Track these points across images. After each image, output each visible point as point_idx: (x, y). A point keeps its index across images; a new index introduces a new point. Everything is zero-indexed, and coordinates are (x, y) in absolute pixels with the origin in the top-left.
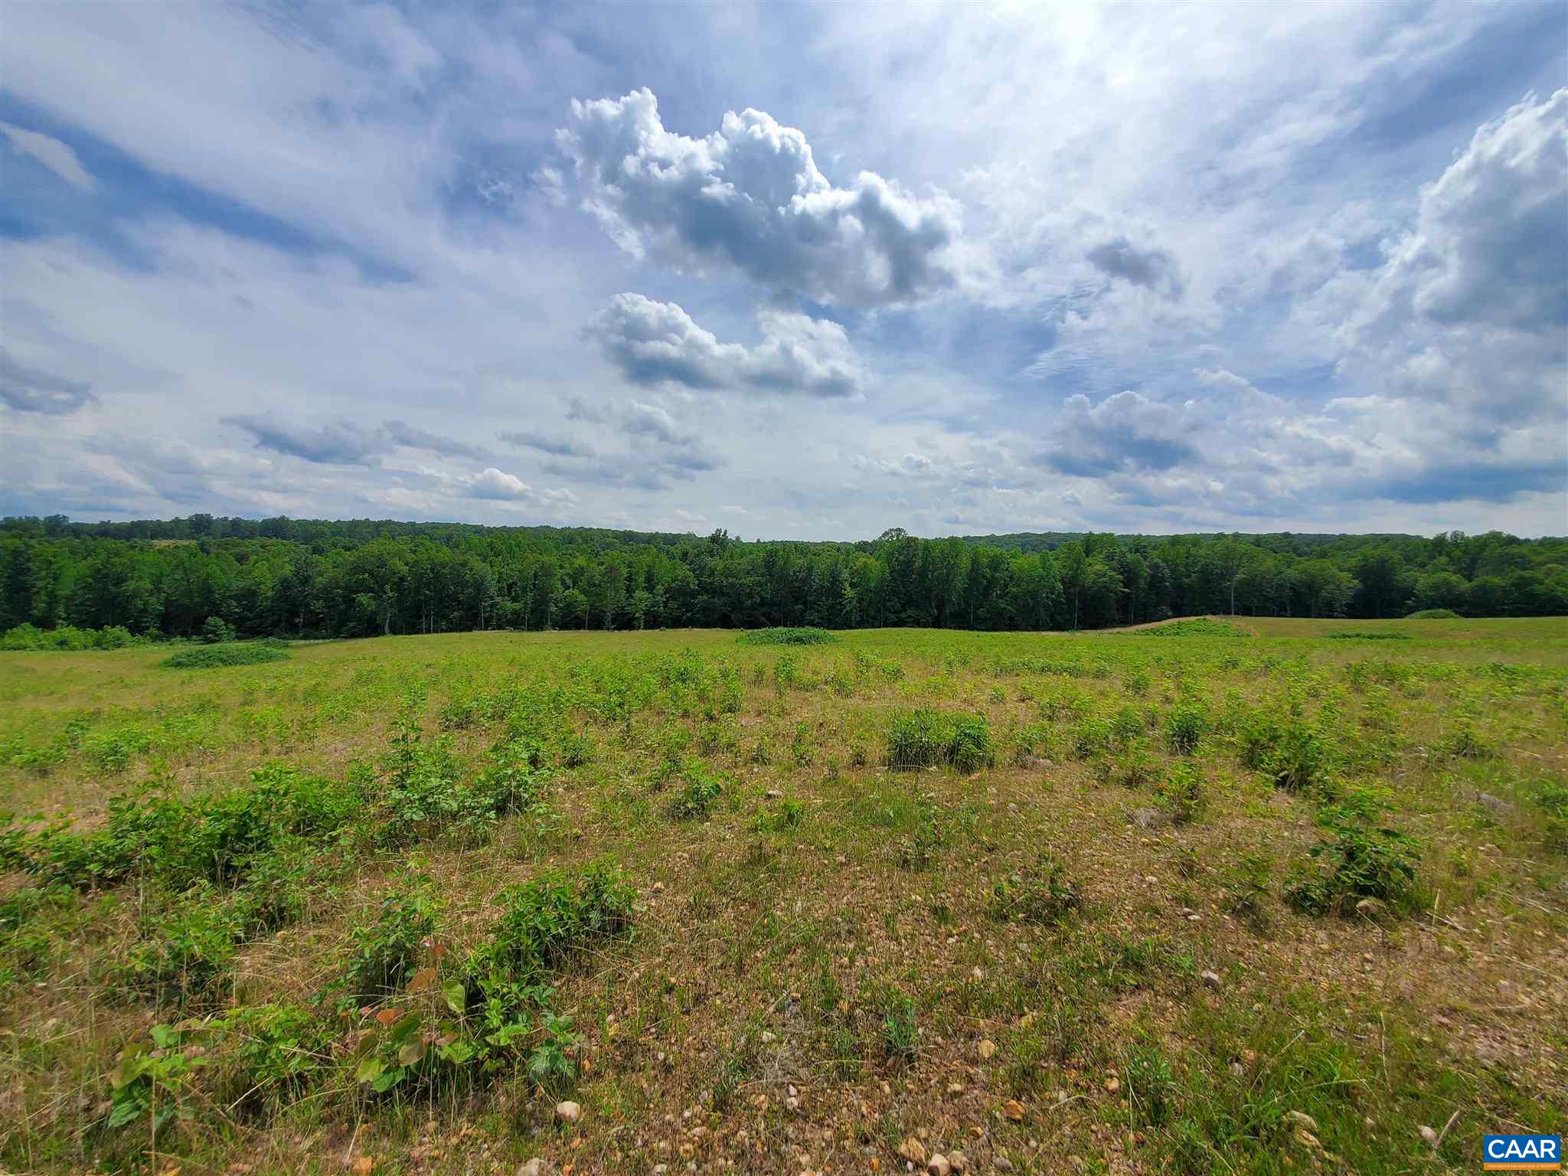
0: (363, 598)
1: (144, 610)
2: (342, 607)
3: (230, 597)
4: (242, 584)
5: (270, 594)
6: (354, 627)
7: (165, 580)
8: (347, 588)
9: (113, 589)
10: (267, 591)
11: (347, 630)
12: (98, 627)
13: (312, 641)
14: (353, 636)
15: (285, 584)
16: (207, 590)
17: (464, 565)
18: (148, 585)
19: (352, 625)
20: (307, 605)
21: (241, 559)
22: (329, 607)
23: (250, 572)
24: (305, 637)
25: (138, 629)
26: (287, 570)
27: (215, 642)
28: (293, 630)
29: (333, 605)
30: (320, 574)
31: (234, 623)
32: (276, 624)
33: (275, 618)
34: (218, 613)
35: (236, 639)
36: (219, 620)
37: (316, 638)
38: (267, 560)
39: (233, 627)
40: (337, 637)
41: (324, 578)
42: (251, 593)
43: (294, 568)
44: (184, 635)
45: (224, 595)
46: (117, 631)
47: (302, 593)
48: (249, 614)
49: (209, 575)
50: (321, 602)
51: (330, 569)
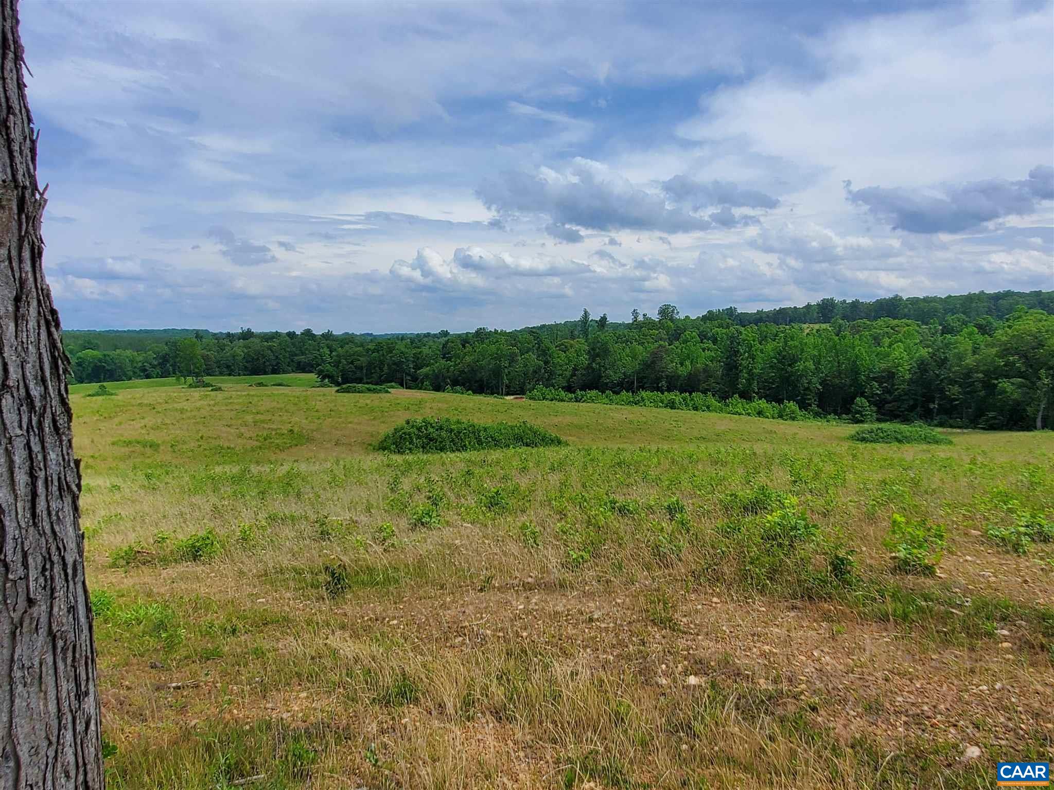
0: (1006, 385)
1: (808, 389)
2: (982, 393)
3: (874, 379)
4: (883, 366)
5: (908, 377)
7: (822, 360)
8: (987, 373)
9: (789, 369)
10: (905, 372)
11: (987, 421)
12: (780, 401)
13: (949, 430)
15: (922, 366)
16: (855, 371)
18: (810, 365)
19: (991, 415)
20: (942, 391)
21: (877, 340)
22: (965, 393)
23: (888, 355)
24: (941, 425)
25: (803, 405)
26: (924, 352)
27: (862, 422)
28: (927, 416)
29: (968, 393)
30: (960, 357)
31: (875, 405)
32: (912, 408)
33: (911, 402)
34: (862, 395)
35: (879, 420)
36: (864, 400)
37: (952, 427)
38: (901, 341)
39: (874, 409)
40: (975, 428)
41: (970, 361)
42: (890, 376)
43: (930, 350)
44: (836, 413)
45: (868, 377)
46: (792, 405)
47: (938, 376)
48: (888, 396)
49: (857, 356)
50: (956, 388)
51: (970, 352)
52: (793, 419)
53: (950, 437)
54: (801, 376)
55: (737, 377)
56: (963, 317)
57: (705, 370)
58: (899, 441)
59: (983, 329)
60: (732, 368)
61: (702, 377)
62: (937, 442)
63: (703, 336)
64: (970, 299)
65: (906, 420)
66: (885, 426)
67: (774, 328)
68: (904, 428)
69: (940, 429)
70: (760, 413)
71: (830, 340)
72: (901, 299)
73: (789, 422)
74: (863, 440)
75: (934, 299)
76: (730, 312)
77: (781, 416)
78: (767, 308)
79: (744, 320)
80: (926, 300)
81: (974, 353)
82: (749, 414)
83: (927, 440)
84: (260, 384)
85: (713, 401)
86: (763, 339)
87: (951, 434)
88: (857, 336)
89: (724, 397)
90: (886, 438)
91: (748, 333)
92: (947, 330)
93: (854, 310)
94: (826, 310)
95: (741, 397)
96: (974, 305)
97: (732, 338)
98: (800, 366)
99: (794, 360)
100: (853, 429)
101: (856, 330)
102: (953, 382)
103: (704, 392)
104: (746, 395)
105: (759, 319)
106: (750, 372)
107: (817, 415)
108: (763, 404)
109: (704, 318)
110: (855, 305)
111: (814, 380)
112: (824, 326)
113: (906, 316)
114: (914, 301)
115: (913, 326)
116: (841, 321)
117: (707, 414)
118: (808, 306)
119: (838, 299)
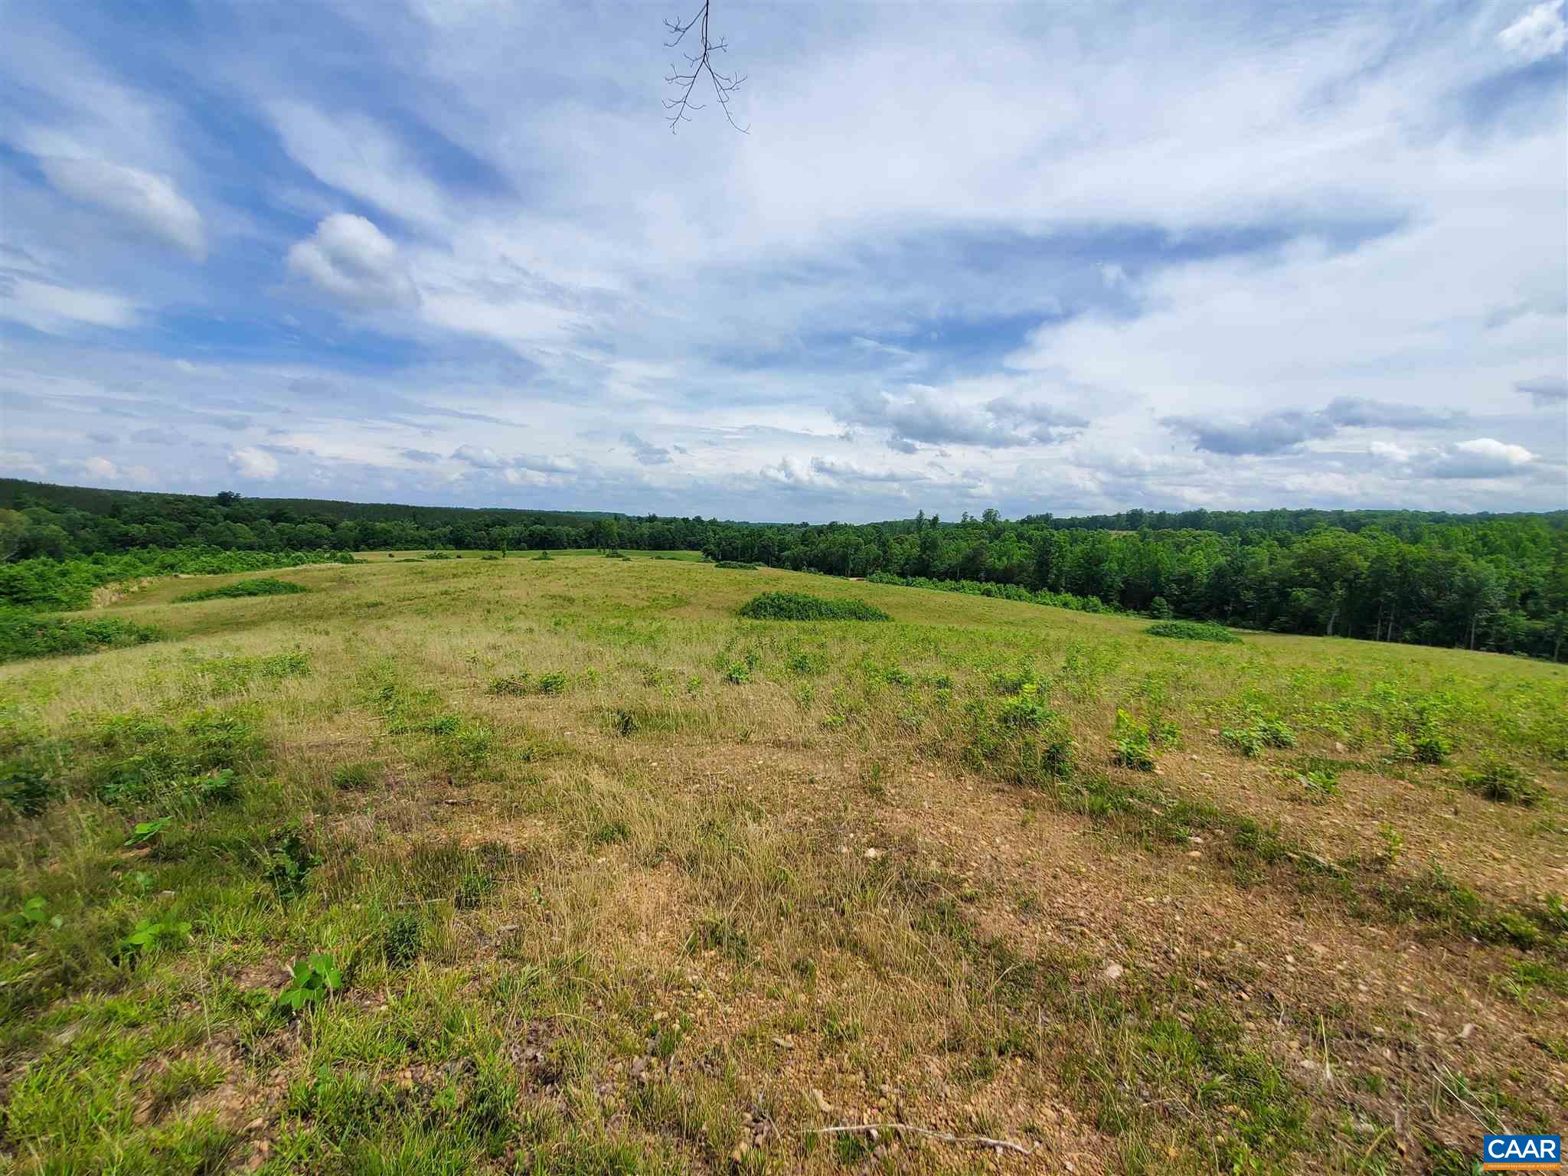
0: (1300, 593)
1: (1111, 586)
2: (1276, 600)
3: (1173, 581)
4: (1183, 570)
5: (1205, 581)
6: (1287, 622)
7: (1126, 562)
8: (1282, 582)
9: (1095, 568)
10: (1203, 577)
11: (1279, 624)
12: (1084, 595)
13: (1241, 630)
14: (1283, 630)
15: (1220, 573)
16: (1156, 573)
17: (1453, 562)
18: (1115, 566)
19: (1283, 619)
20: (1238, 595)
21: (1179, 547)
22: (1260, 598)
23: (1188, 560)
24: (1234, 625)
25: (1106, 600)
26: (1222, 560)
27: (1159, 618)
28: (1222, 617)
29: (1264, 598)
30: (1257, 566)
31: (1173, 604)
32: (1207, 609)
33: (1207, 603)
34: (1161, 595)
35: (1176, 618)
36: (1163, 600)
37: (1244, 627)
38: (1202, 549)
39: (1172, 607)
40: (1266, 630)
41: (1265, 570)
42: (1189, 578)
43: (1229, 558)
44: (1135, 609)
45: (1167, 579)
46: (1095, 600)
47: (1234, 582)
48: (1185, 597)
49: (1158, 560)
50: (1251, 593)
51: (1267, 560)
52: (1095, 611)
53: (1240, 637)
54: (1106, 575)
55: (1048, 572)
56: (1264, 531)
57: (1019, 566)
58: (1191, 637)
59: (1283, 543)
60: (1043, 565)
61: (1017, 571)
62: (1227, 641)
63: (1020, 537)
64: (1272, 515)
65: (1200, 619)
66: (1178, 622)
67: (1082, 532)
68: (1198, 626)
69: (1232, 629)
70: (1065, 605)
71: (1135, 545)
72: (1205, 513)
73: (1092, 614)
74: (1158, 634)
75: (1236, 514)
76: (1046, 518)
77: (1084, 608)
78: (1081, 515)
79: (1058, 525)
80: (1229, 514)
81: (1271, 563)
82: (1055, 605)
83: (1218, 638)
84: (659, 558)
85: (1023, 591)
86: (1074, 541)
87: (1243, 634)
88: (1160, 543)
89: (1034, 589)
90: (1179, 634)
91: (1059, 536)
92: (1246, 541)
93: (1161, 521)
94: (1134, 520)
95: (1050, 590)
96: (1275, 520)
97: (1045, 540)
98: (1105, 566)
99: (1100, 561)
100: (1149, 623)
101: (1159, 538)
102: (1249, 588)
103: (1018, 584)
104: (1054, 589)
105: (1072, 524)
106: (1059, 570)
107: (1117, 610)
108: (1068, 597)
109: (1023, 522)
110: (1162, 515)
111: (1118, 579)
112: (1131, 533)
113: (1208, 528)
114: (1218, 515)
115: (1214, 536)
116: (1146, 530)
117: (1018, 603)
118: (1119, 515)
119: (1146, 510)
